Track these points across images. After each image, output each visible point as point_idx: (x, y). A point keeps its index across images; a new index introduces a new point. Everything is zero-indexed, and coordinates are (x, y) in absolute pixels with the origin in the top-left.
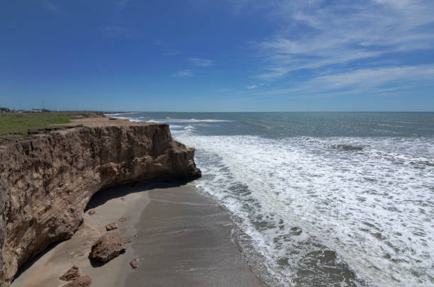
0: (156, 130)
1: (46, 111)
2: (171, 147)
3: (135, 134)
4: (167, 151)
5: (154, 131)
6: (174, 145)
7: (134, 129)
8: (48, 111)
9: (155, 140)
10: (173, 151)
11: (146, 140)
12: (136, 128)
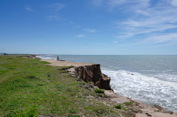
0: (95, 68)
1: (6, 54)
2: (101, 77)
3: (87, 70)
4: (100, 79)
5: (94, 68)
6: (103, 76)
7: (87, 67)
8: (7, 54)
9: (94, 73)
10: (103, 79)
11: (91, 73)
12: (88, 67)
